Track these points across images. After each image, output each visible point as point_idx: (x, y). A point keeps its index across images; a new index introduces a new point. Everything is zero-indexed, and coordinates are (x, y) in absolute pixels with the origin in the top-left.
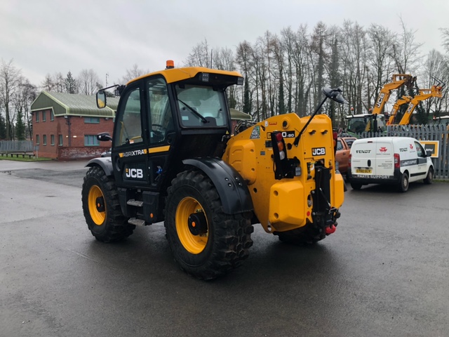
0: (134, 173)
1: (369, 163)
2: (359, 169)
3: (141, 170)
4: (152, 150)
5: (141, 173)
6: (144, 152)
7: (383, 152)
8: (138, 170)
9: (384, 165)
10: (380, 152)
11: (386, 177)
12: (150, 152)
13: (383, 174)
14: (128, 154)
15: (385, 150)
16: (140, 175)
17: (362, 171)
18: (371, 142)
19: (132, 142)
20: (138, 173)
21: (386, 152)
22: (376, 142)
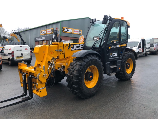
0: (114, 55)
1: (22, 54)
2: (18, 57)
3: (117, 53)
4: (122, 46)
5: (117, 54)
6: (119, 46)
7: (26, 50)
8: (116, 53)
9: (27, 55)
10: (25, 50)
11: (28, 59)
12: (121, 46)
13: (27, 58)
14: (113, 47)
15: (27, 49)
16: (116, 55)
17: (19, 58)
18: (22, 46)
19: (115, 42)
20: (115, 54)
21: (28, 50)
22: (24, 47)
